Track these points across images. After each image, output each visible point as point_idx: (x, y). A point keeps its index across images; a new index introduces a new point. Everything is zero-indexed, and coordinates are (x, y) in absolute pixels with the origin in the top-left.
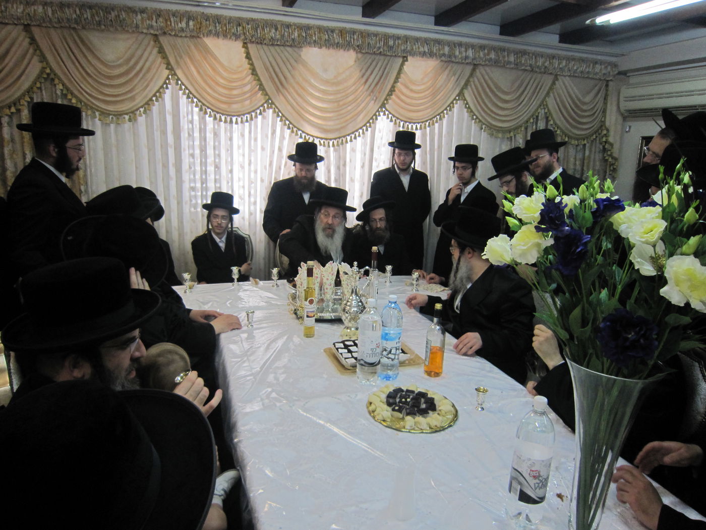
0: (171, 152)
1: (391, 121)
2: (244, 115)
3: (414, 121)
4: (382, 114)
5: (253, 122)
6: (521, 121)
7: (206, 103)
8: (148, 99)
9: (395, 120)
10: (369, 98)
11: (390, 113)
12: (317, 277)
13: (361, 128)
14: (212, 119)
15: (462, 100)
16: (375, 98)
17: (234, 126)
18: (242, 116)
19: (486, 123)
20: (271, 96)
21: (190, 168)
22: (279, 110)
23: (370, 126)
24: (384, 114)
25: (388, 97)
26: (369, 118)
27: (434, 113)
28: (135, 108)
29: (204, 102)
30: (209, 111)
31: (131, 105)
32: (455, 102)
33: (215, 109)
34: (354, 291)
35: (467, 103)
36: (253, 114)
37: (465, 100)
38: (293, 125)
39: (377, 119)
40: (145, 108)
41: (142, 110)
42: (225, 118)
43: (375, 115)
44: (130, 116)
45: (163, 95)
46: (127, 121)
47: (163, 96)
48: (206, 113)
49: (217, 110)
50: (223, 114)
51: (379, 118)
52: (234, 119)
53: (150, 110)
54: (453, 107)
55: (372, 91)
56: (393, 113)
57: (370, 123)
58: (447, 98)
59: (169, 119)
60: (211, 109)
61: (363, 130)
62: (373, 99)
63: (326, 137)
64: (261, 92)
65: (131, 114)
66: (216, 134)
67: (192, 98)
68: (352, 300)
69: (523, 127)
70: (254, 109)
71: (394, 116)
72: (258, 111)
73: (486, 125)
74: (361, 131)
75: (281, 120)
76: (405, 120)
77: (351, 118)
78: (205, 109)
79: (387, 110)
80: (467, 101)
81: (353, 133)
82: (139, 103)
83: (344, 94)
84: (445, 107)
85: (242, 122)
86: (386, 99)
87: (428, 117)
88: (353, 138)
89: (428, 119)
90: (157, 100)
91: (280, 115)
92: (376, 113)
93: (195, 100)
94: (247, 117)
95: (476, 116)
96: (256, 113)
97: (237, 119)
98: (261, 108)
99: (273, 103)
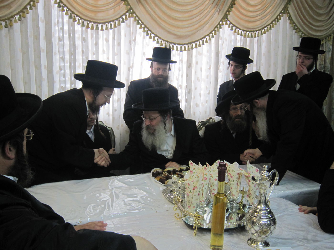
0: (43, 56)
1: (232, 29)
2: (108, 22)
3: (250, 30)
4: (224, 23)
5: (116, 29)
6: (331, 30)
7: (75, 11)
8: (22, 7)
9: (235, 29)
10: (214, 9)
11: (231, 23)
12: (206, 178)
13: (208, 35)
14: (80, 25)
15: (286, 13)
16: (218, 10)
17: (100, 32)
18: (107, 24)
19: (304, 32)
20: (132, 6)
21: (61, 69)
22: (139, 18)
23: (215, 34)
24: (226, 24)
25: (229, 9)
26: (215, 27)
27: (265, 23)
28: (11, 15)
29: (73, 10)
30: (77, 18)
31: (7, 13)
32: (281, 14)
33: (83, 17)
34: (263, 199)
35: (290, 16)
36: (117, 22)
37: (289, 13)
38: (151, 32)
39: (220, 28)
40: (20, 15)
41: (17, 17)
42: (92, 25)
43: (219, 24)
44: (6, 22)
45: (36, 4)
46: (3, 27)
47: (36, 6)
48: (75, 20)
49: (85, 18)
50: (90, 22)
51: (222, 26)
52: (100, 26)
53: (24, 17)
54: (280, 19)
55: (217, 5)
56: (234, 23)
57: (215, 31)
58: (275, 11)
59: (42, 26)
60: (80, 17)
61: (210, 36)
62: (217, 11)
63: (178, 43)
64: (124, 2)
65: (7, 21)
66: (84, 40)
67: (63, 7)
68: (260, 210)
69: (332, 36)
70: (117, 17)
71: (234, 26)
72: (121, 20)
73: (304, 34)
74: (208, 37)
75: (141, 28)
76: (243, 29)
77: (199, 27)
78: (75, 17)
79: (228, 21)
80: (290, 14)
81: (201, 39)
82: (15, 11)
83: (193, 6)
84: (273, 18)
85: (107, 29)
86: (228, 11)
87: (261, 27)
88: (201, 43)
89: (260, 28)
90: (31, 9)
91: (140, 22)
92: (220, 22)
93: (65, 9)
94: (111, 24)
95: (297, 26)
96: (119, 21)
97: (102, 26)
98: (124, 17)
99: (133, 12)
